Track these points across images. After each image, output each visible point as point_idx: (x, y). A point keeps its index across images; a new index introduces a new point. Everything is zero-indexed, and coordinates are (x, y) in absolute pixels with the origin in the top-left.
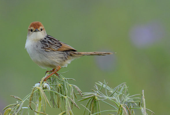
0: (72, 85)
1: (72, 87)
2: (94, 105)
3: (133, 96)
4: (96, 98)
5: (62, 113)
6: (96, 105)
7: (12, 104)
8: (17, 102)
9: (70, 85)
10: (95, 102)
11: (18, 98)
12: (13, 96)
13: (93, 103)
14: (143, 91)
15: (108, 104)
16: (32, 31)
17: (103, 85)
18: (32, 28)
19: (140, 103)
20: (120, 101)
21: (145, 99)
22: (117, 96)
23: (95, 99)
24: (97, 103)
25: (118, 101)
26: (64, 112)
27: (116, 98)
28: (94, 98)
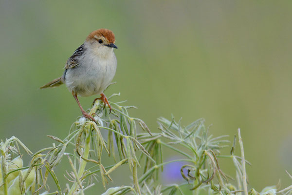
0: (134, 120)
2: (155, 153)
3: (218, 138)
4: (159, 141)
5: (121, 161)
6: (157, 153)
7: (47, 148)
8: (54, 144)
9: (132, 119)
10: (156, 148)
11: (58, 139)
12: (50, 136)
14: (239, 130)
15: (178, 150)
16: (101, 42)
17: (171, 124)
18: (103, 38)
19: (233, 148)
21: (242, 142)
22: (192, 138)
23: (157, 143)
24: (159, 149)
25: (195, 146)
26: (124, 160)
27: (192, 143)
28: (155, 142)
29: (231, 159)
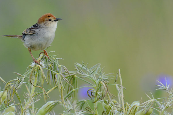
1: (61, 67)
2: (73, 82)
3: (108, 74)
4: (75, 76)
5: (55, 87)
6: (74, 82)
8: (18, 78)
9: (60, 65)
10: (74, 80)
11: (20, 74)
12: (16, 73)
13: (72, 80)
14: (119, 70)
17: (82, 67)
19: (116, 80)
20: (96, 79)
21: (121, 77)
22: (93, 74)
24: (75, 80)
25: (95, 79)
26: (56, 86)
27: (93, 77)
28: (73, 76)
29: (115, 86)
